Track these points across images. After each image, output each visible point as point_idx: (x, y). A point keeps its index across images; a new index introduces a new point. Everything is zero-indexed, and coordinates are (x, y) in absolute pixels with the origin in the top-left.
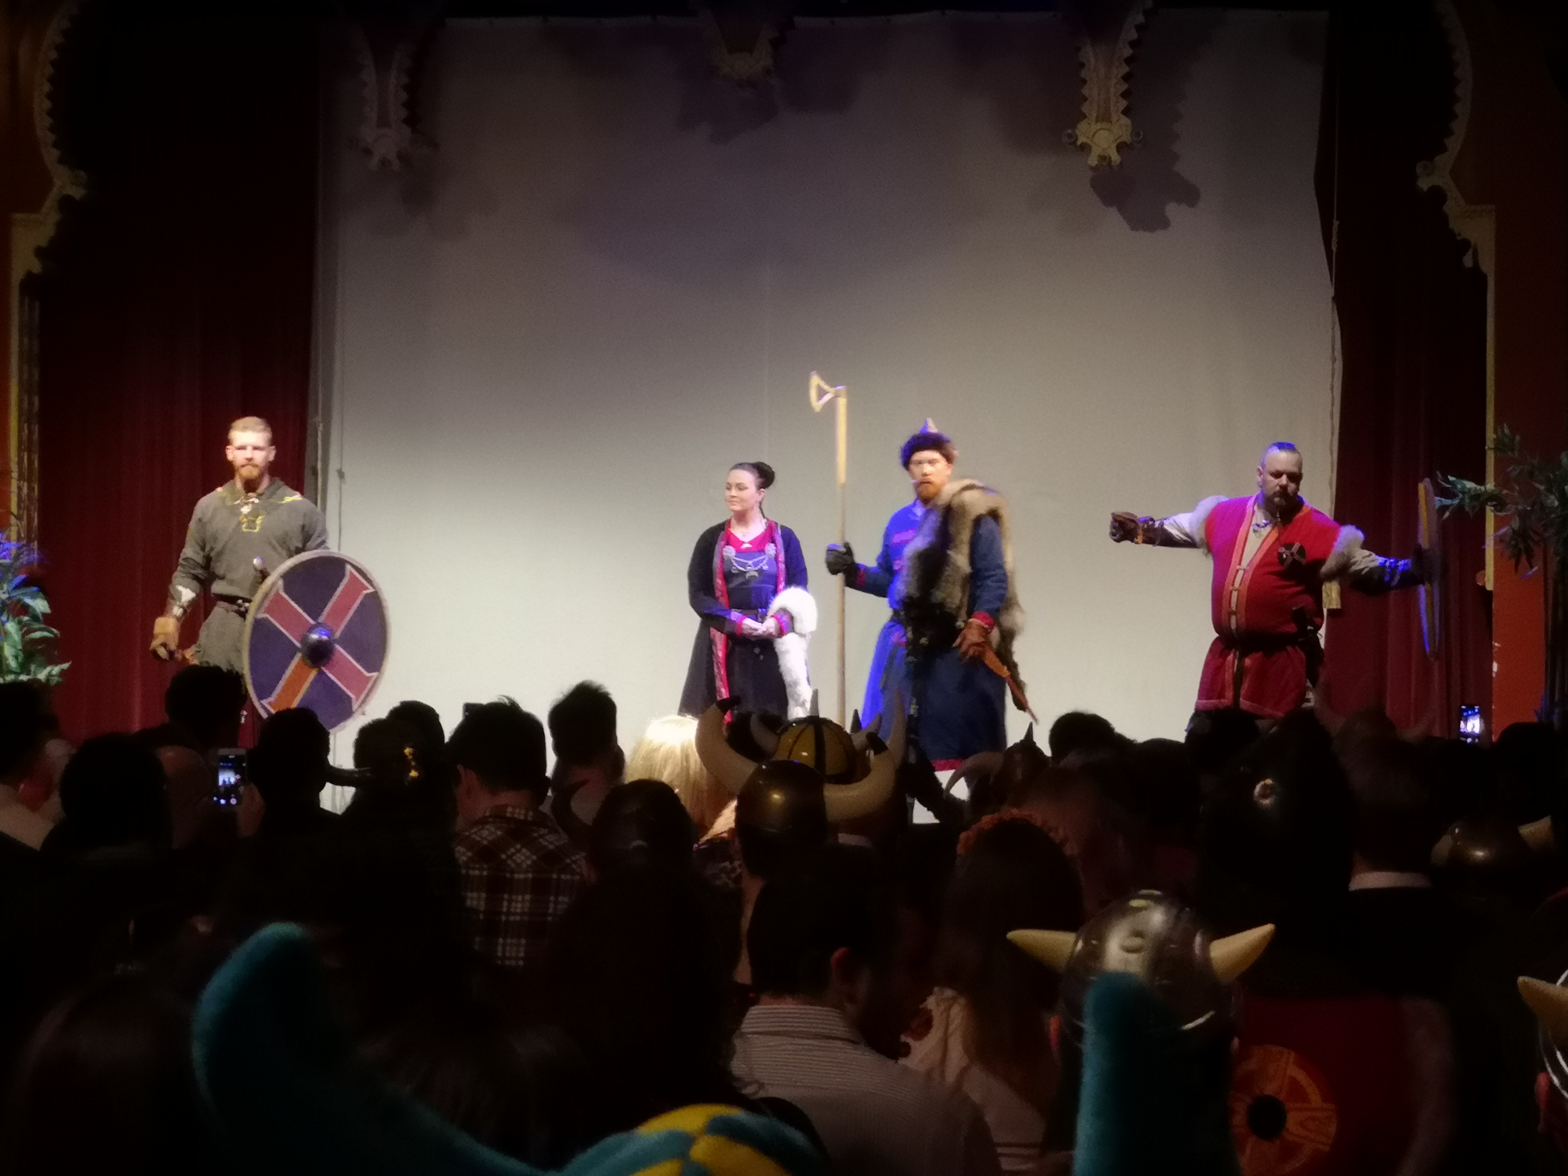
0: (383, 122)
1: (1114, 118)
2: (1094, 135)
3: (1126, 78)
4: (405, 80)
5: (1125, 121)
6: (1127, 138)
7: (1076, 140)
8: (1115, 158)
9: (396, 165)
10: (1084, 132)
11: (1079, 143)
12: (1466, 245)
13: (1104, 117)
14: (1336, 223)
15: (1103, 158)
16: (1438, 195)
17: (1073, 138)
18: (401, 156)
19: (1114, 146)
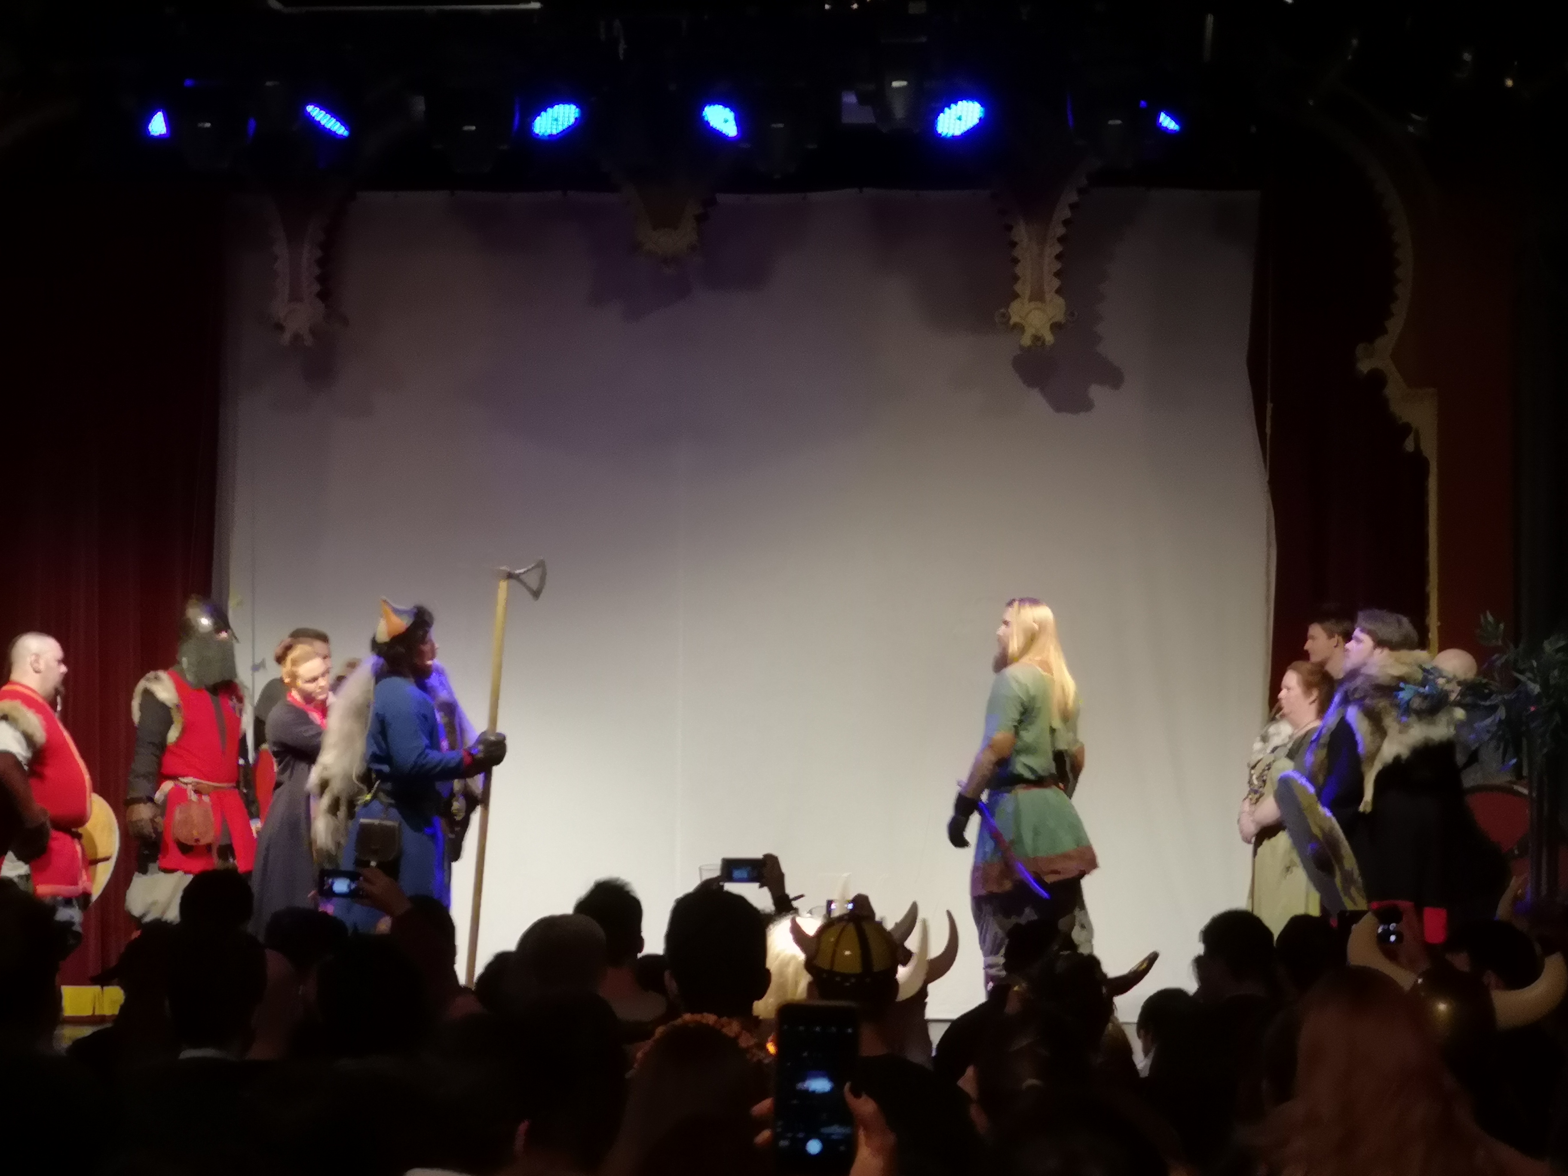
0: (295, 297)
1: (1048, 297)
2: (1028, 314)
3: (1059, 257)
4: (319, 253)
5: (1060, 301)
6: (1060, 317)
7: (1010, 318)
8: (1049, 338)
9: (309, 341)
10: (1018, 311)
11: (1012, 322)
12: (1406, 429)
13: (1038, 296)
14: (1270, 406)
15: (1037, 338)
16: (1377, 379)
17: (1006, 317)
18: (313, 332)
19: (1048, 326)
